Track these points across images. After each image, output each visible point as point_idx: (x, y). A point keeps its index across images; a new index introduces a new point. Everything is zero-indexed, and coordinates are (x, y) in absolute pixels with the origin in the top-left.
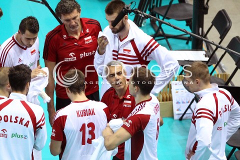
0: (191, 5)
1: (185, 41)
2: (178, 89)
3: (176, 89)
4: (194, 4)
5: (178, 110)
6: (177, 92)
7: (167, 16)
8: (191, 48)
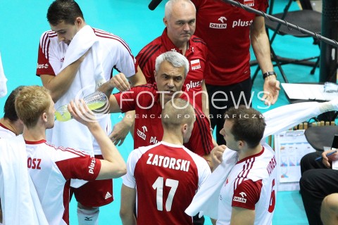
0: (318, 13)
1: (310, 69)
2: (285, 144)
3: (282, 144)
4: (323, 11)
5: (282, 177)
6: (283, 149)
7: (280, 30)
8: (318, 80)
